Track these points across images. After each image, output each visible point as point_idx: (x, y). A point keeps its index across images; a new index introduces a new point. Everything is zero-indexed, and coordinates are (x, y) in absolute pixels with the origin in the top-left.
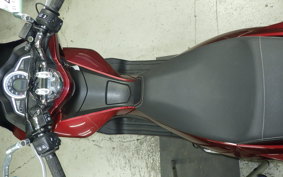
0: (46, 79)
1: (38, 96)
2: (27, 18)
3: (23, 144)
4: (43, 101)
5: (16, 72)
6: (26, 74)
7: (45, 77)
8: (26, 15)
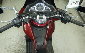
0: (43, 18)
1: (36, 16)
2: (66, 11)
3: (17, 14)
4: (34, 18)
5: (44, 7)
6: (44, 10)
7: (44, 18)
8: (67, 10)
